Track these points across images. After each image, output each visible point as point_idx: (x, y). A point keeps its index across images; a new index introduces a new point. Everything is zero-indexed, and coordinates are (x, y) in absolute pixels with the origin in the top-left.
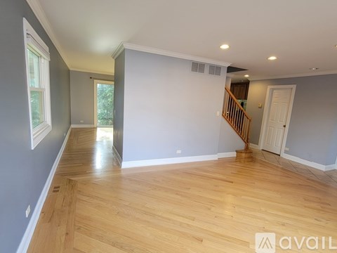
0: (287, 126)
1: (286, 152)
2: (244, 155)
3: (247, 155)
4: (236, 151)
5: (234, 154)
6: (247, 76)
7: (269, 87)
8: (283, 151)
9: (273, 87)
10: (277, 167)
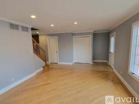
0: (58, 52)
1: (59, 61)
2: (46, 68)
3: (47, 67)
4: (43, 67)
5: (42, 69)
6: (38, 32)
7: (48, 37)
8: (58, 61)
9: (49, 37)
10: (57, 68)
